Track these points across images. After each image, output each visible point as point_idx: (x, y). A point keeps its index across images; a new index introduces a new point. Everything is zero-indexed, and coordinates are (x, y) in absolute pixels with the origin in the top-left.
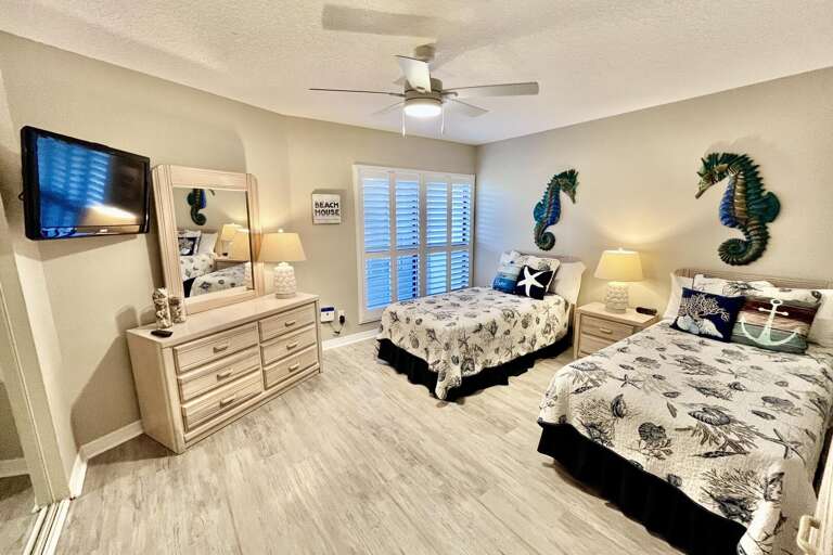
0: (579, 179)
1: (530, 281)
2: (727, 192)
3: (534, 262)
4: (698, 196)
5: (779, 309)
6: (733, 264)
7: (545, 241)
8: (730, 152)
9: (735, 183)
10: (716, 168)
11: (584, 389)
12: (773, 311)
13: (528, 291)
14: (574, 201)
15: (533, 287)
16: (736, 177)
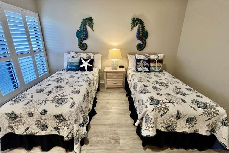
0: (94, 21)
1: (86, 64)
2: (138, 30)
3: (84, 56)
4: (131, 31)
5: (158, 61)
6: (140, 50)
7: (83, 47)
8: (138, 18)
9: (140, 27)
10: (136, 22)
11: (164, 114)
12: (157, 62)
13: (86, 69)
14: (93, 31)
15: (88, 66)
16: (140, 26)
